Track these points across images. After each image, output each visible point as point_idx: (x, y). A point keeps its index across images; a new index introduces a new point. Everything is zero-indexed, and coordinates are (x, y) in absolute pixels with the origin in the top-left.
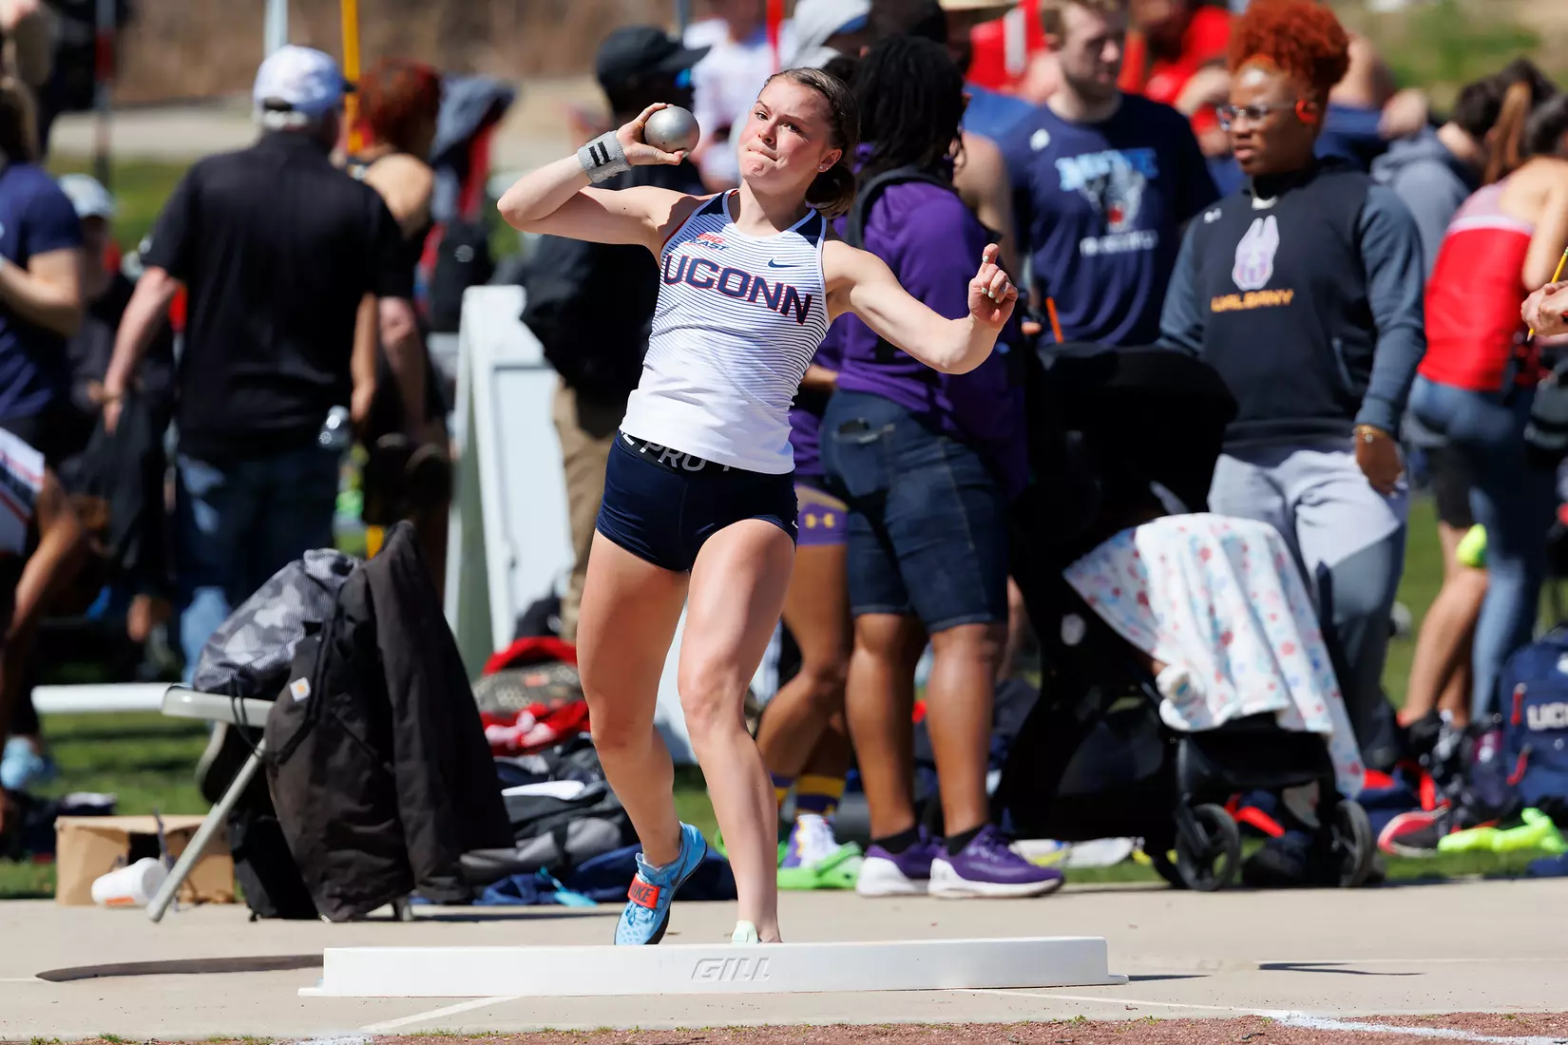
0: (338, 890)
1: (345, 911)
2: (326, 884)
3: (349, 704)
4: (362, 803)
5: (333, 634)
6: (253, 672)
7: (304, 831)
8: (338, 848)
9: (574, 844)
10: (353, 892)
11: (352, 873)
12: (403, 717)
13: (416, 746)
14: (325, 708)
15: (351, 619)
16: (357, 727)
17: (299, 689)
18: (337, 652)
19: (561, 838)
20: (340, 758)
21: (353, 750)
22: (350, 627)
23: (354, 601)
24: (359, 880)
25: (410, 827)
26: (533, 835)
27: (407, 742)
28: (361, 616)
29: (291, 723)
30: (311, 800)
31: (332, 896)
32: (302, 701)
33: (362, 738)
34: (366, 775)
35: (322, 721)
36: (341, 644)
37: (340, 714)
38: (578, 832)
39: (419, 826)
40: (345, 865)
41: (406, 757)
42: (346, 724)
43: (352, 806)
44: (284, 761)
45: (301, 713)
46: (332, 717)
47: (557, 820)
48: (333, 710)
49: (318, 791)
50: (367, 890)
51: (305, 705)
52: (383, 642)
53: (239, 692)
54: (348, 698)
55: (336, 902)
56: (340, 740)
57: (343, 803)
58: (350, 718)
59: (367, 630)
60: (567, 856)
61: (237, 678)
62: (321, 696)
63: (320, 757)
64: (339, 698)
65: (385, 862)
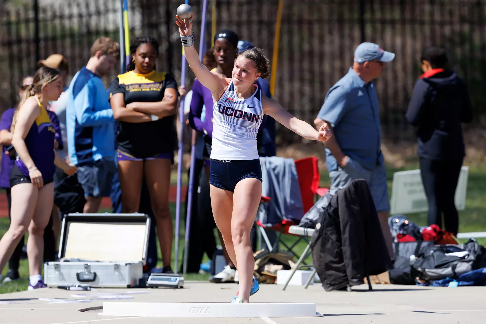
0: (329, 282)
1: (330, 288)
2: (326, 281)
3: (331, 230)
4: (335, 258)
5: (327, 210)
6: (313, 221)
7: (319, 266)
8: (328, 270)
9: (458, 270)
10: (333, 283)
11: (332, 278)
12: (344, 234)
13: (347, 242)
14: (324, 231)
15: (333, 207)
16: (334, 237)
17: (318, 226)
18: (327, 216)
19: (454, 268)
20: (329, 245)
21: (332, 243)
22: (332, 209)
23: (334, 202)
24: (335, 280)
25: (346, 265)
26: (448, 267)
27: (345, 241)
28: (335, 206)
29: (316, 235)
30: (321, 257)
31: (327, 284)
32: (318, 229)
33: (335, 240)
34: (336, 250)
35: (323, 235)
36: (329, 214)
37: (329, 233)
38: (460, 266)
39: (348, 265)
40: (331, 275)
41: (345, 246)
42: (330, 236)
43: (332, 259)
44: (314, 246)
45: (318, 233)
46: (326, 234)
47: (455, 263)
48: (327, 232)
49: (322, 255)
50: (337, 282)
51: (319, 230)
52: (340, 213)
53: (307, 226)
54: (331, 229)
55: (328, 286)
56: (328, 241)
57: (330, 258)
58: (331, 234)
59: (336, 210)
60: (455, 273)
61: (309, 223)
62: (323, 228)
63: (323, 245)
64: (328, 228)
65: (341, 275)
